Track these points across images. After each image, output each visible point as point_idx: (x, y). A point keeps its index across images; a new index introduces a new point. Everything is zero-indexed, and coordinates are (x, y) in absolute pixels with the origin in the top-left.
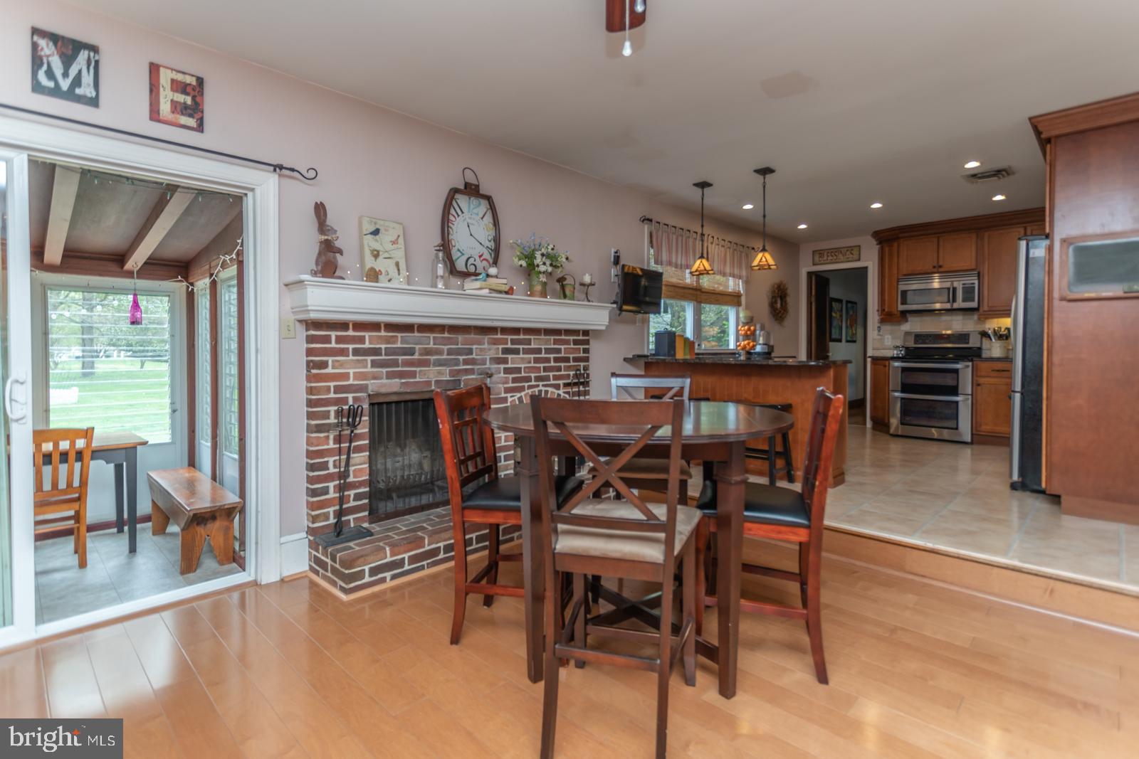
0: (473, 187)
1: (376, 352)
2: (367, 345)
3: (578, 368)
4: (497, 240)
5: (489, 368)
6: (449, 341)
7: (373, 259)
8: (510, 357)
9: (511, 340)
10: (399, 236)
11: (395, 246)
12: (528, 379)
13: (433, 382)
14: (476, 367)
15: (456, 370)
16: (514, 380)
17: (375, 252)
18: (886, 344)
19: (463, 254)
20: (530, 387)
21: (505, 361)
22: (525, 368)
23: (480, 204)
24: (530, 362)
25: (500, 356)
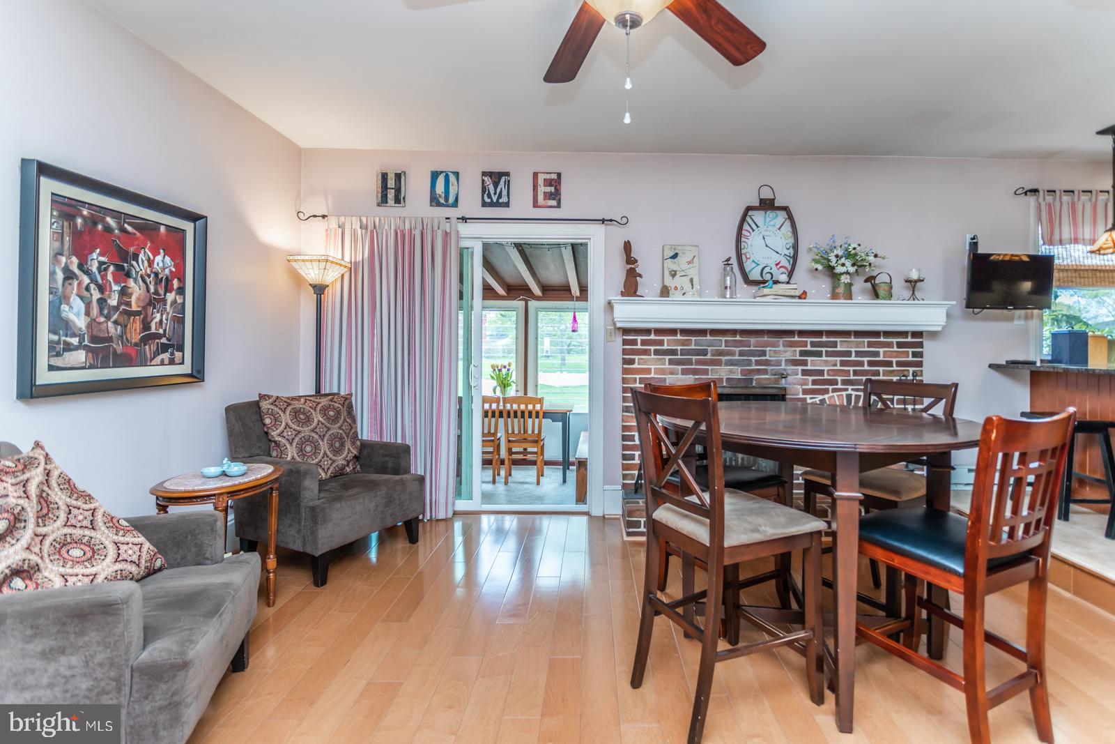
0: (768, 202)
1: (673, 352)
2: (666, 347)
3: (906, 373)
4: (795, 247)
5: (784, 370)
6: (740, 343)
7: (671, 278)
8: (809, 359)
9: (811, 342)
10: (694, 257)
11: (691, 265)
12: (834, 382)
13: (725, 380)
14: (770, 368)
15: (748, 369)
16: (814, 382)
17: (673, 273)
19: (758, 265)
20: (834, 390)
21: (805, 363)
22: (828, 370)
23: (777, 216)
24: (836, 365)
25: (798, 358)
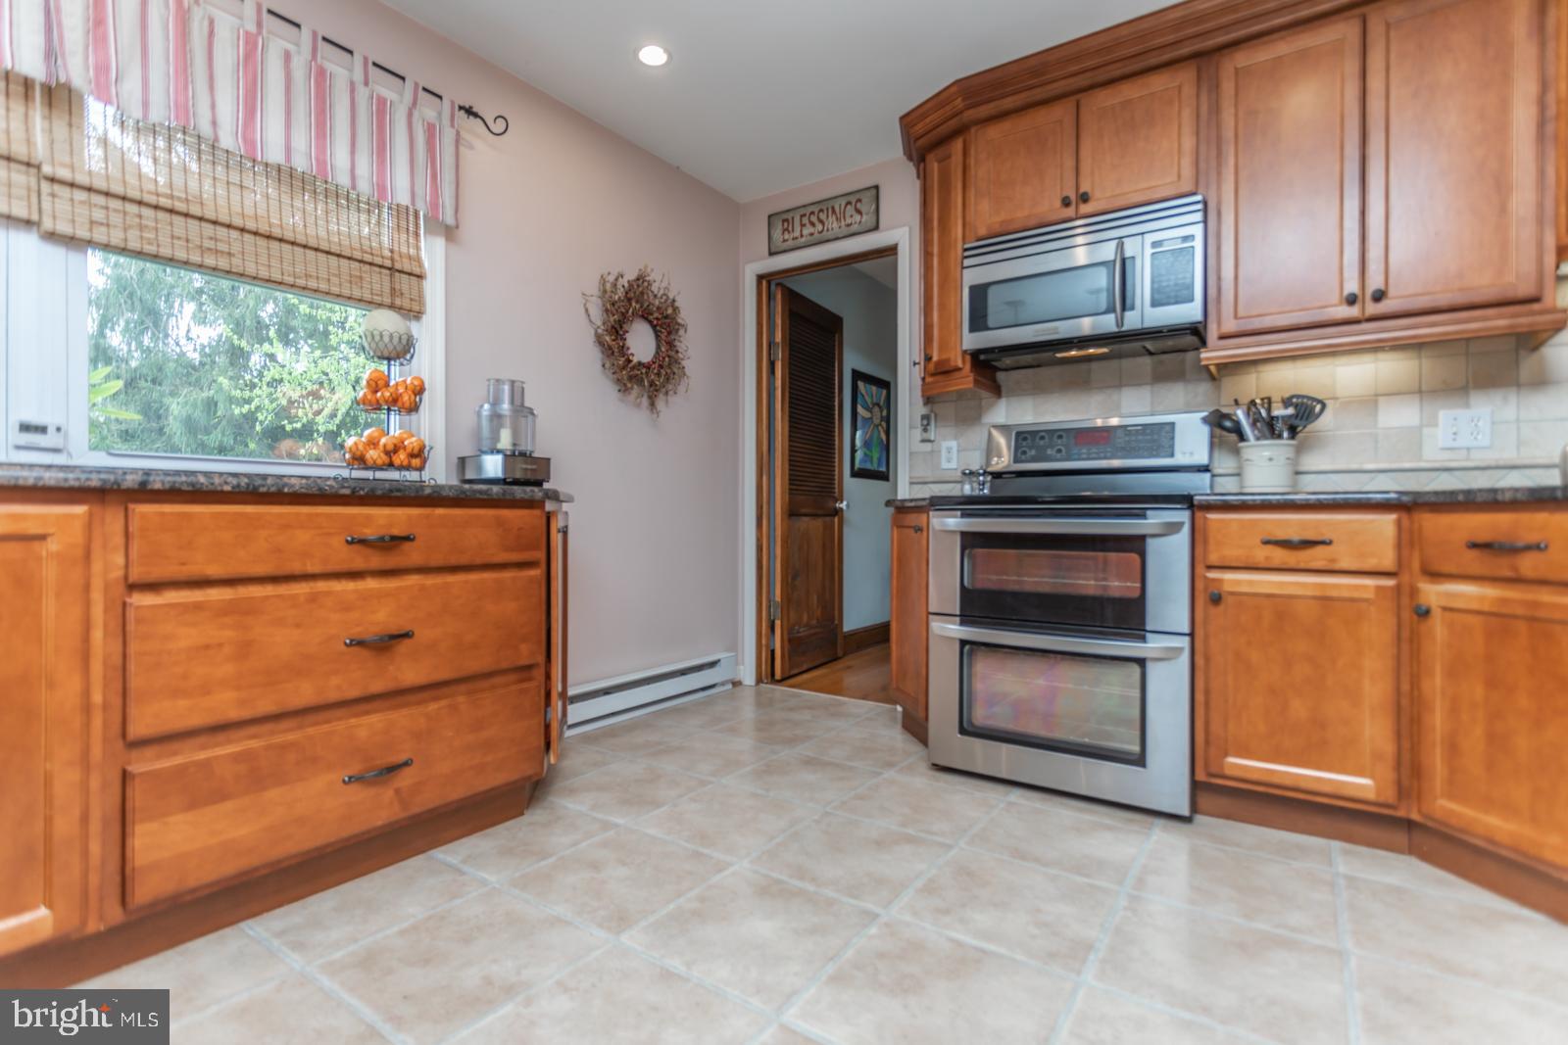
18: (945, 465)
